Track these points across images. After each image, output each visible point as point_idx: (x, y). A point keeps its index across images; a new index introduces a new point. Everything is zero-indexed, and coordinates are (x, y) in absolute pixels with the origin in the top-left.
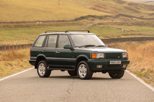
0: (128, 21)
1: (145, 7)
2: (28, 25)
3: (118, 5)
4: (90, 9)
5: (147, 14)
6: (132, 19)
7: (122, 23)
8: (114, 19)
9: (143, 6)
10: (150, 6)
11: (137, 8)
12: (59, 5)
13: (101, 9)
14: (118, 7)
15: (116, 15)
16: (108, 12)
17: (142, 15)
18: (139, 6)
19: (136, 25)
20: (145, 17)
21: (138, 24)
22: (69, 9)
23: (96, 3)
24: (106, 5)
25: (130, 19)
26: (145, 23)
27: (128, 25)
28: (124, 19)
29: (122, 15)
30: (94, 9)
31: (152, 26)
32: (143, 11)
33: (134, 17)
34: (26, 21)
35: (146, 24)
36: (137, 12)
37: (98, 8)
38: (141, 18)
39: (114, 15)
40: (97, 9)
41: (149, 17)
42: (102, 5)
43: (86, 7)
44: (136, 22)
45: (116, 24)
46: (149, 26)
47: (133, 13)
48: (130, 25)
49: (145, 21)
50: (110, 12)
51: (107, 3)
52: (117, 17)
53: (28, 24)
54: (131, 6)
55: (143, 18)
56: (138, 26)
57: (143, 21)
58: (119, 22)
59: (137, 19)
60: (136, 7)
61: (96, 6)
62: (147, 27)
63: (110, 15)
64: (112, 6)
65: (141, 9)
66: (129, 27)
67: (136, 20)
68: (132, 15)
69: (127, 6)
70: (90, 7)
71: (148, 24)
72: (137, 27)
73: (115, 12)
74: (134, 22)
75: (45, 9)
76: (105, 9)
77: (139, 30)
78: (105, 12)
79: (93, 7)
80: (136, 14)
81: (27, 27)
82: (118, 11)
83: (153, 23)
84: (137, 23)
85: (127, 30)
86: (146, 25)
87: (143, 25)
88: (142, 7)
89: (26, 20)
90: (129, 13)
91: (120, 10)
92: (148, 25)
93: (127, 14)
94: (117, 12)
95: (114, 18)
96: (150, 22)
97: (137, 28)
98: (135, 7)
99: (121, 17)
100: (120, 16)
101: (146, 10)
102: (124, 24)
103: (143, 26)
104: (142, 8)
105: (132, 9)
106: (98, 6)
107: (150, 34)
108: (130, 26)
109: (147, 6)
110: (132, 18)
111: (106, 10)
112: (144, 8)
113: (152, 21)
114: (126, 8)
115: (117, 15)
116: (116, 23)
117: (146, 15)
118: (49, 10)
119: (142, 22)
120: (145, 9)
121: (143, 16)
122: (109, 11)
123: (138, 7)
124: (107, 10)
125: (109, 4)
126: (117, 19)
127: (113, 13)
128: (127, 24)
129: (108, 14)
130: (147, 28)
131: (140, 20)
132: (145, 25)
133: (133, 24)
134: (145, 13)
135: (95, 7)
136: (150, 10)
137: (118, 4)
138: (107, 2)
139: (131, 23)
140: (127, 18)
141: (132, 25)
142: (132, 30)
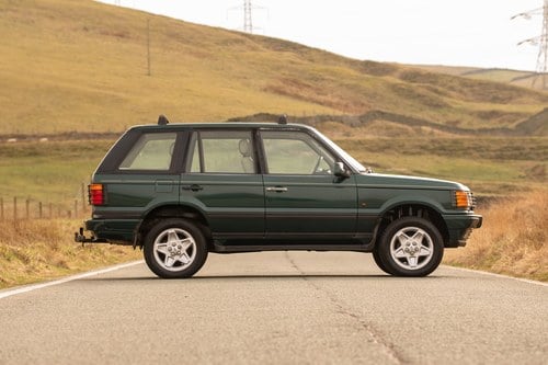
0: (402, 138)
1: (465, 90)
2: (32, 148)
3: (367, 80)
4: (265, 90)
5: (471, 114)
6: (419, 132)
7: (383, 144)
8: (353, 130)
9: (456, 84)
10: (480, 84)
11: (436, 91)
12: (149, 75)
13: (305, 93)
14: (366, 85)
15: (359, 115)
16: (330, 105)
17: (452, 117)
18: (443, 85)
19: (433, 152)
20: (463, 125)
21: (443, 148)
22: (188, 90)
23: (287, 73)
24: (323, 79)
25: (410, 128)
26: (466, 145)
27: (404, 153)
28: (388, 128)
29: (382, 115)
30: (280, 92)
31: (491, 158)
32: (456, 101)
33: (426, 123)
34: (25, 133)
35: (469, 148)
36: (437, 106)
37: (294, 89)
38: (452, 127)
39: (351, 115)
40: (289, 91)
41: (478, 124)
42: (306, 79)
43: (248, 86)
44: (433, 141)
45: (360, 146)
46: (482, 156)
47: (421, 110)
48: (414, 150)
49: (467, 137)
50: (338, 104)
51: (327, 71)
52: (364, 120)
53: (34, 142)
54: (414, 85)
55: (459, 126)
56: (439, 155)
57: (457, 136)
58: (372, 141)
59: (436, 131)
60: (432, 86)
61: (285, 81)
62: (474, 158)
63: (339, 113)
64: (346, 82)
65: (450, 97)
66: (410, 159)
67: (432, 133)
68: (419, 115)
69: (399, 81)
70: (264, 83)
71: (478, 149)
72: (437, 158)
73: (355, 104)
74: (426, 140)
75: (97, 91)
76: (319, 94)
77: (444, 171)
78: (321, 104)
79: (275, 84)
80: (432, 113)
81: (30, 154)
82: (364, 100)
83: (494, 147)
84: (437, 145)
85: (403, 170)
86: (471, 154)
87: (460, 152)
88: (452, 88)
89: (27, 130)
90: (406, 108)
91: (373, 96)
92: (476, 154)
93: (399, 112)
94: (363, 105)
95: (352, 126)
96: (486, 144)
97: (438, 162)
98: (428, 88)
99: (379, 122)
100: (376, 118)
101: (468, 101)
102: (388, 147)
103: (459, 156)
104: (452, 93)
105: (419, 96)
106: (295, 82)
107: (487, 187)
108: (413, 154)
109: (472, 86)
110: (417, 127)
111: (322, 98)
112: (461, 92)
113: (493, 138)
114: (394, 88)
115: (363, 113)
116: (360, 142)
117: (469, 118)
118: (112, 92)
119: (455, 142)
120: (465, 95)
121: (457, 122)
122: (335, 100)
123: (440, 89)
124: (329, 98)
125: (333, 73)
126: (364, 129)
127: (346, 106)
128: (402, 146)
129: (329, 111)
130: (475, 164)
131: (449, 136)
132: (465, 152)
133: (422, 147)
134: (463, 111)
135: (281, 84)
136: (483, 100)
137: (367, 76)
138: (324, 67)
139: (416, 147)
140: (400, 125)
141: (419, 154)
142: (418, 169)
